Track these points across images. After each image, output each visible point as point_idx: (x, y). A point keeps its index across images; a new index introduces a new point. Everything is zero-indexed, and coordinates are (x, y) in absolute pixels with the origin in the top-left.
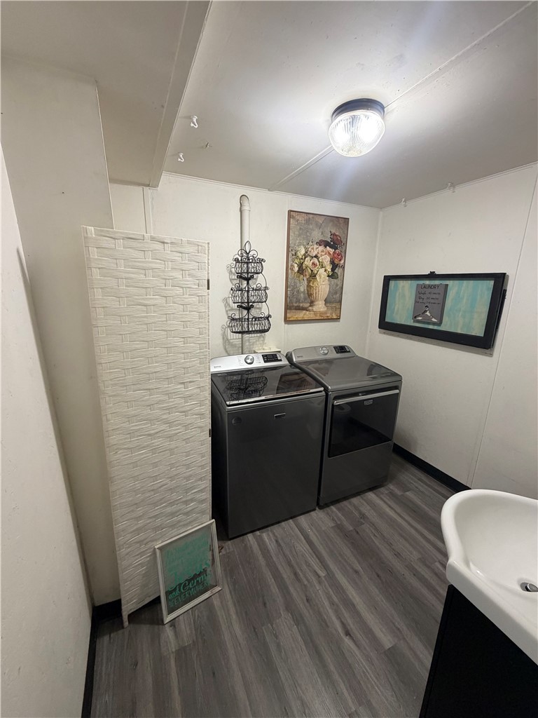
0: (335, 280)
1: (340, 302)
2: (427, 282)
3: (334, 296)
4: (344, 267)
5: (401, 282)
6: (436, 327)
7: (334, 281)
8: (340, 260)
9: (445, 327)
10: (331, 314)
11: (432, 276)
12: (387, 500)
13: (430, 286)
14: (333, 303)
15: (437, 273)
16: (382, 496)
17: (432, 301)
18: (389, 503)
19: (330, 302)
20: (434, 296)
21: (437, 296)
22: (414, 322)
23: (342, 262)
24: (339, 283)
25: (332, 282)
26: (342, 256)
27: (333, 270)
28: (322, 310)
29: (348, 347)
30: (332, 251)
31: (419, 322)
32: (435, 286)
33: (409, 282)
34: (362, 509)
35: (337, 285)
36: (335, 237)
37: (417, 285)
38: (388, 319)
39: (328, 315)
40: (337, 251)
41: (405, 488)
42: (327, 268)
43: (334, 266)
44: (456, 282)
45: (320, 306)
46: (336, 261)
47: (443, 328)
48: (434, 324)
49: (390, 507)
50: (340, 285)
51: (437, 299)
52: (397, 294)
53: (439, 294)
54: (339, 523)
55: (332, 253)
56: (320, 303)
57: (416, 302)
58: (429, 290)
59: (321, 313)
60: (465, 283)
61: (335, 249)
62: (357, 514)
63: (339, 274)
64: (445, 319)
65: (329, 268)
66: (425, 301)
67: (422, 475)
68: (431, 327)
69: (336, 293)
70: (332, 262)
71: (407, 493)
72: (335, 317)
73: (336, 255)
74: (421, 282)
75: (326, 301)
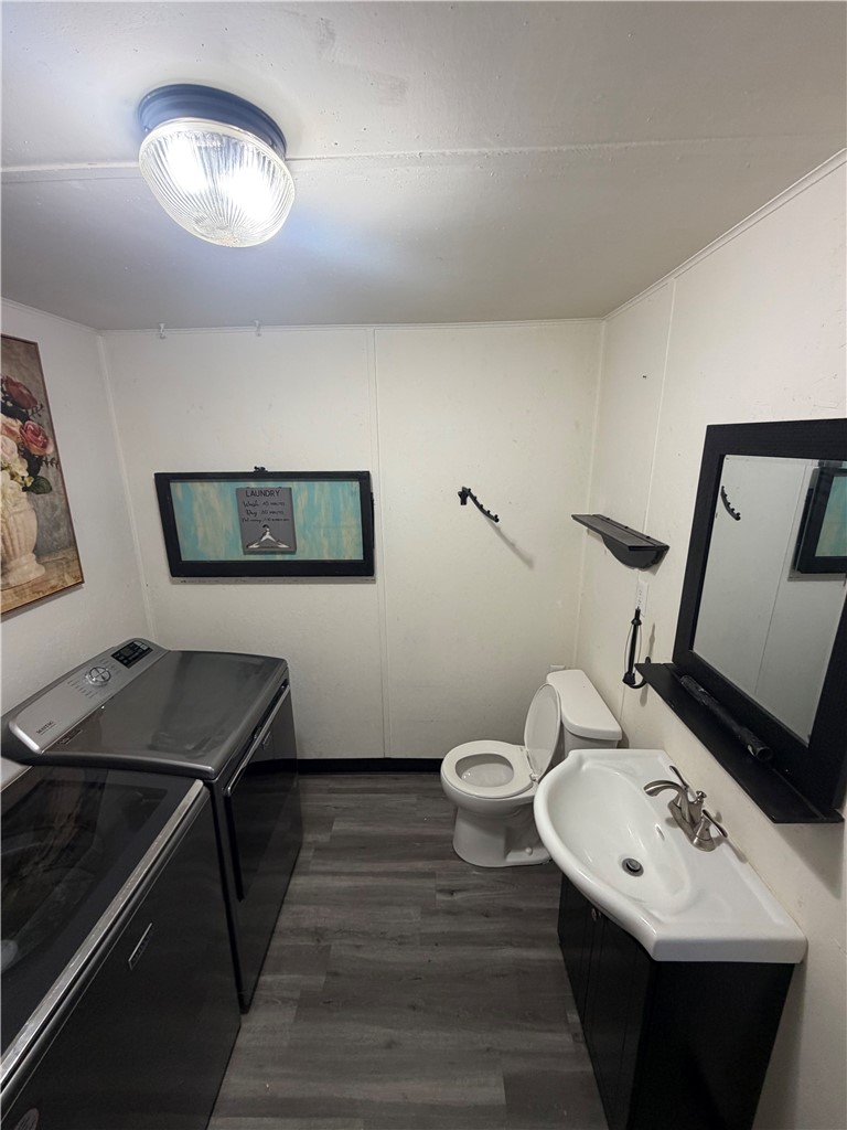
0: (47, 497)
1: (73, 543)
2: (253, 485)
3: (56, 535)
4: (58, 463)
5: (198, 484)
6: (287, 557)
7: (43, 499)
8: (45, 446)
9: (304, 553)
10: (61, 578)
11: (260, 474)
12: (323, 868)
13: (263, 493)
14: (57, 550)
15: (269, 469)
16: (312, 868)
17: (274, 516)
18: (328, 868)
19: (50, 552)
20: (275, 508)
21: (280, 508)
22: (245, 553)
23: (50, 450)
24: (57, 502)
25: (41, 502)
26: (45, 434)
27: (33, 471)
28: (32, 576)
29: (143, 641)
30: (16, 425)
31: (254, 552)
32: (272, 492)
33: (216, 484)
34: (306, 924)
35: (54, 508)
36: (11, 387)
37: (237, 489)
38: (186, 556)
39: (53, 583)
40: (30, 425)
41: (325, 822)
42: (14, 470)
43: (34, 464)
44: (303, 484)
45: (27, 569)
46: (35, 450)
47: (300, 556)
48: (283, 552)
49: (334, 874)
50: (61, 505)
51: (282, 512)
52: (196, 508)
53: (282, 504)
54: (297, 995)
55: (16, 429)
56: (23, 560)
57: (242, 520)
58: (264, 499)
59: (34, 585)
60: (317, 485)
61: (24, 418)
62: (307, 942)
63: (51, 480)
64: (300, 542)
65: (21, 468)
66: (259, 517)
67: (327, 782)
68: (279, 557)
69: (57, 527)
70: (25, 453)
71: (334, 828)
72: (70, 582)
73: (29, 435)
74: (242, 485)
75: (38, 552)
